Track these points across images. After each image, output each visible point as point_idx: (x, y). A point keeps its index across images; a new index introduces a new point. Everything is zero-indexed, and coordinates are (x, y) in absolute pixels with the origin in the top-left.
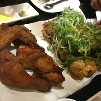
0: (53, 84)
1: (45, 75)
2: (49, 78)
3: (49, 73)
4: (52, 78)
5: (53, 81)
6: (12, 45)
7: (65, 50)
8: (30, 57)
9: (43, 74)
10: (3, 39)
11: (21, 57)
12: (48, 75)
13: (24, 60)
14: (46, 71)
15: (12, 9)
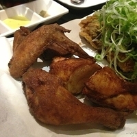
0: (125, 113)
1: (109, 101)
2: (118, 105)
3: (116, 95)
4: (123, 104)
5: (126, 108)
6: (39, 60)
7: (132, 55)
8: (77, 72)
9: (105, 99)
10: (27, 50)
11: (62, 75)
12: (115, 99)
13: (68, 79)
14: (111, 93)
15: (27, 8)
